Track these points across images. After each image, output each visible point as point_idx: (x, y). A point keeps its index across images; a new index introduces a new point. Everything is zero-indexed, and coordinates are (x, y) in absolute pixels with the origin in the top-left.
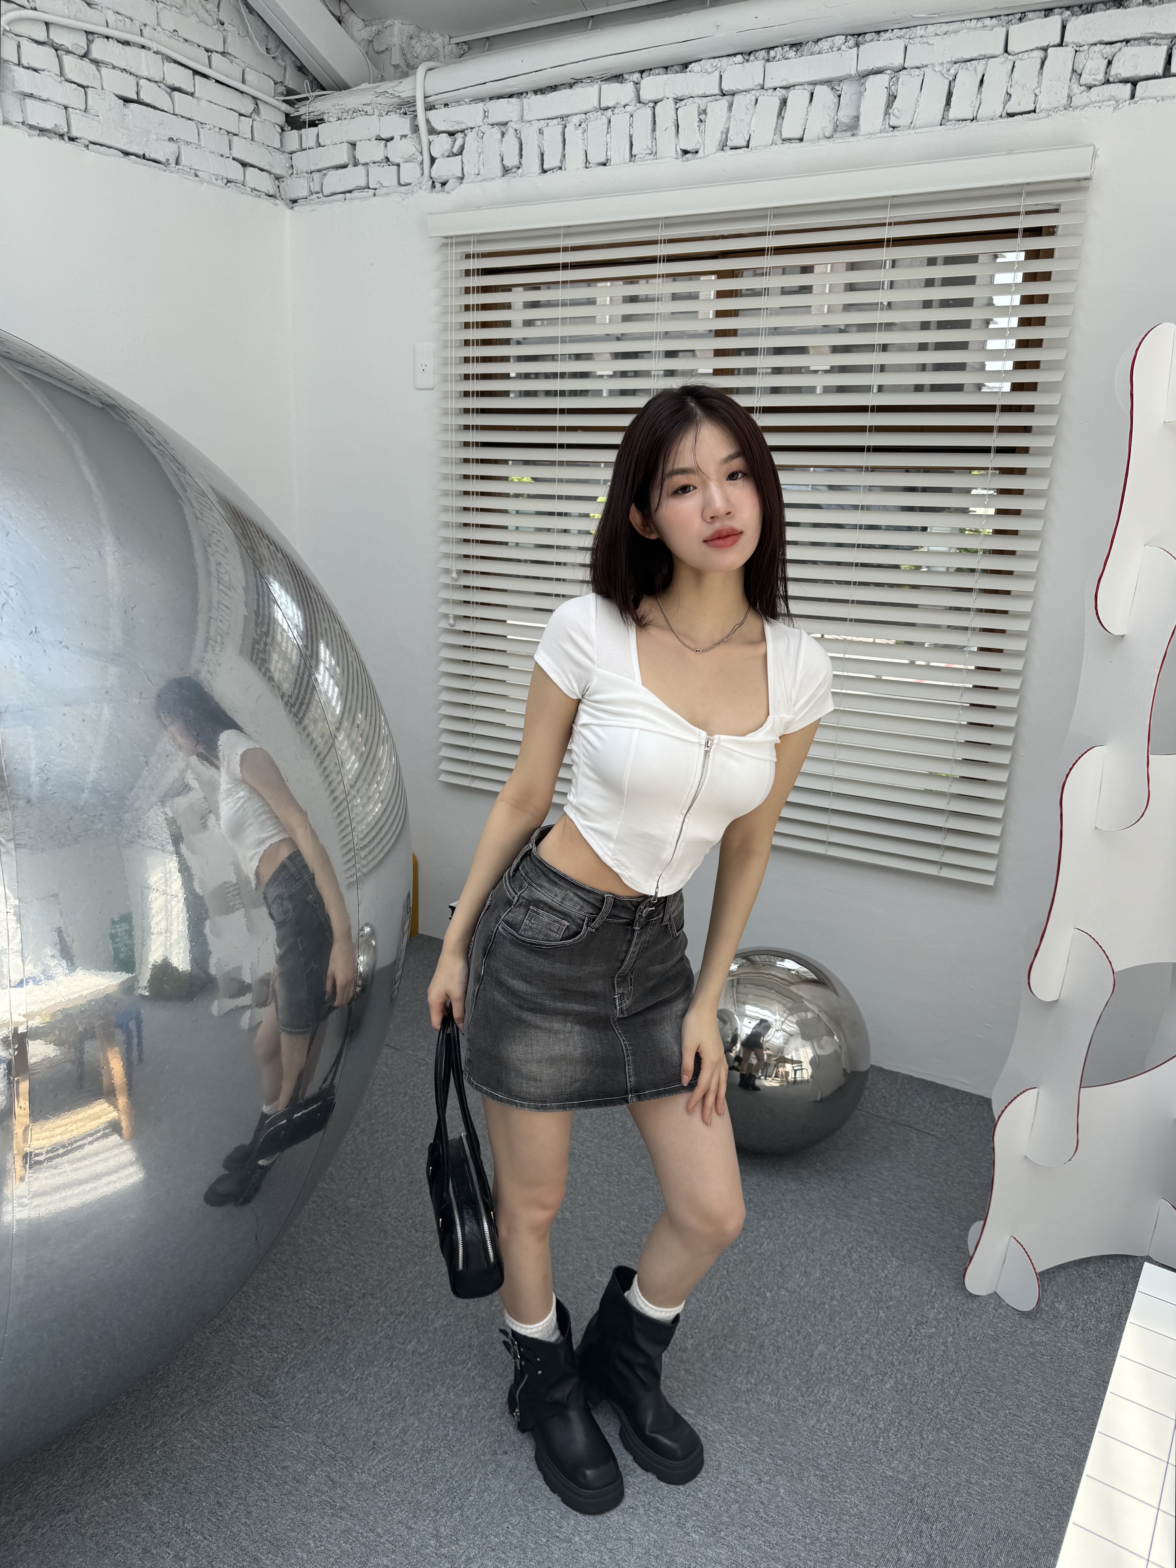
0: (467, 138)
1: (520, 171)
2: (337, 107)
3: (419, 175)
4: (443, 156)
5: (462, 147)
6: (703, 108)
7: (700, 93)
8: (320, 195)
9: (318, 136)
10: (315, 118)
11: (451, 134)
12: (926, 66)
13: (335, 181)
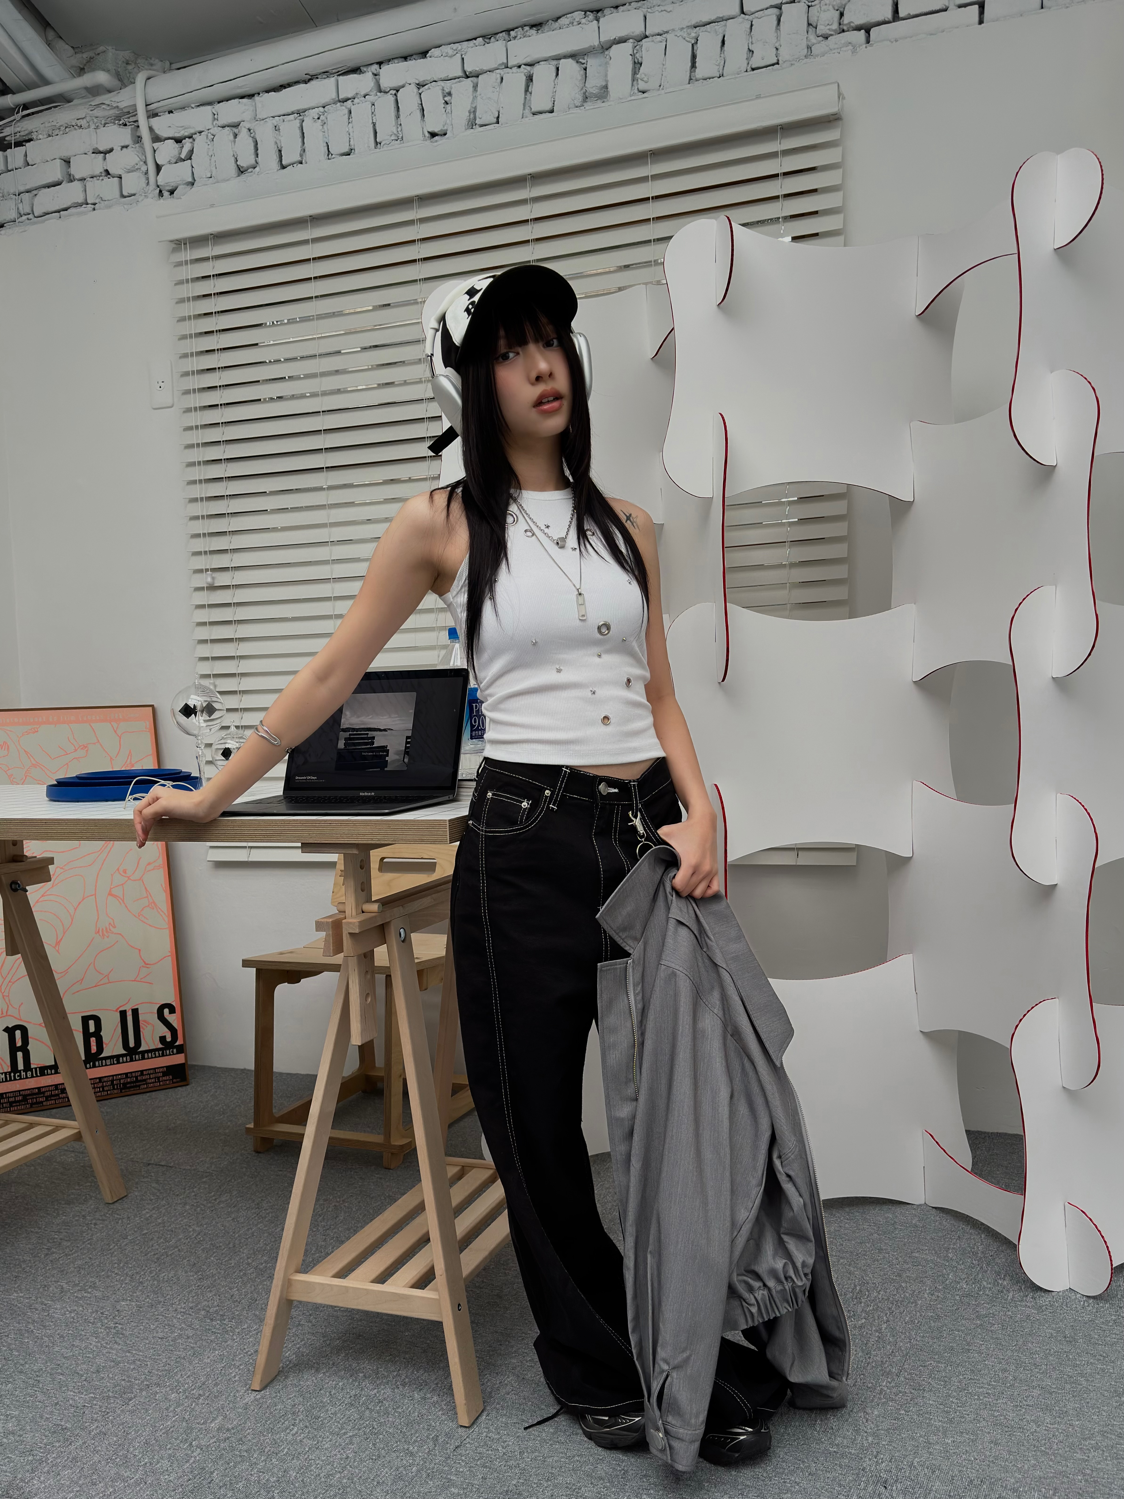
0: (196, 143)
1: (257, 169)
2: (47, 125)
3: (144, 185)
4: (170, 163)
5: (191, 152)
6: (447, 91)
7: (443, 76)
8: (31, 216)
9: (26, 155)
10: (21, 139)
11: (178, 141)
12: (667, 32)
13: (46, 200)
